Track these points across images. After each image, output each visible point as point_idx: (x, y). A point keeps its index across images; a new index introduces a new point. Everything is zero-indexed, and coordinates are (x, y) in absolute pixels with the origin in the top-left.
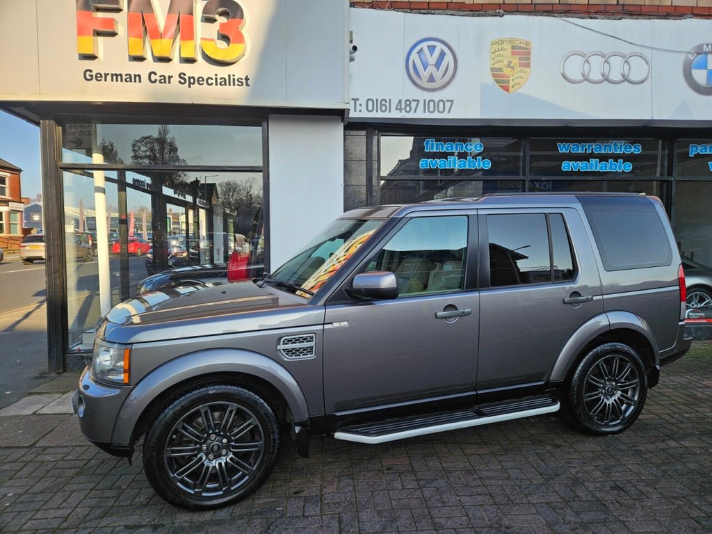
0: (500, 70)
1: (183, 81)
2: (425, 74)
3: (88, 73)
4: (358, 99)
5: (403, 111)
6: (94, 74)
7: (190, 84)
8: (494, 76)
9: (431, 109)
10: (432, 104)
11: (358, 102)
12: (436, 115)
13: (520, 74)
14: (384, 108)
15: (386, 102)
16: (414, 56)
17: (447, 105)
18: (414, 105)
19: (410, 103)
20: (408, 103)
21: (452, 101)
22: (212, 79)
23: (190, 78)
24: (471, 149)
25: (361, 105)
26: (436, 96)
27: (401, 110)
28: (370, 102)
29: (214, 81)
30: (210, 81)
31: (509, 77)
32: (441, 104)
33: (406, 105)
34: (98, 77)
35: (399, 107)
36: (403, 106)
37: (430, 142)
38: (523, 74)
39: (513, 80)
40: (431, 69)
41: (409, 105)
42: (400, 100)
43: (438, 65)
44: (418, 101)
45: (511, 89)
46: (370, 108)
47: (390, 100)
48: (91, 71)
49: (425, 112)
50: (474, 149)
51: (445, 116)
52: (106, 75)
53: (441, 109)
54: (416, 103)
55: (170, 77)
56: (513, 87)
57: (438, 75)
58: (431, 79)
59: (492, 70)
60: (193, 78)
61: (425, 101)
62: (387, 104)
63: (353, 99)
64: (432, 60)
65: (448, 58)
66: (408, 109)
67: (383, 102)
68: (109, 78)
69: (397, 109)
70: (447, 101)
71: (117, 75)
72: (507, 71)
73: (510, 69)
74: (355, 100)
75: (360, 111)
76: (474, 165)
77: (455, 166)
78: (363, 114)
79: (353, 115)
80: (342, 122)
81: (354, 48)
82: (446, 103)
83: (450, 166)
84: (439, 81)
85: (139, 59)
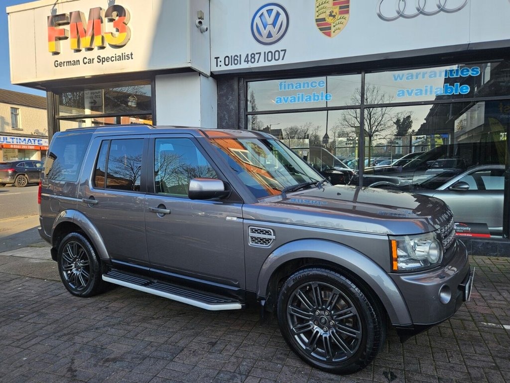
0: (324, 19)
1: (99, 61)
2: (265, 33)
3: (56, 63)
4: (219, 58)
5: (250, 62)
6: (58, 63)
7: (103, 62)
8: (318, 25)
9: (270, 59)
10: (270, 54)
11: (219, 60)
12: (274, 63)
13: (340, 20)
14: (236, 62)
15: (238, 57)
16: (257, 20)
17: (282, 53)
18: (257, 57)
19: (255, 56)
20: (253, 56)
21: (285, 50)
22: (113, 57)
23: (102, 58)
24: (315, 86)
25: (220, 61)
26: (273, 48)
27: (248, 62)
28: (227, 59)
29: (114, 59)
30: (113, 59)
31: (330, 24)
32: (277, 53)
33: (252, 58)
34: (61, 64)
35: (246, 60)
36: (249, 57)
37: (283, 84)
38: (342, 20)
39: (334, 26)
40: (270, 28)
41: (254, 58)
42: (248, 55)
43: (274, 24)
44: (260, 53)
45: (332, 34)
46: (227, 63)
47: (240, 55)
48: (57, 61)
49: (265, 61)
50: (318, 85)
51: (280, 62)
52: (64, 62)
53: (277, 58)
54: (259, 55)
55: (93, 59)
56: (334, 32)
57: (274, 31)
58: (270, 35)
59: (317, 20)
60: (104, 58)
61: (265, 53)
62: (239, 59)
63: (215, 58)
64: (270, 20)
65: (283, 16)
66: (253, 60)
67: (236, 58)
68: (65, 64)
69: (245, 61)
70: (282, 51)
71: (69, 62)
72: (329, 20)
73: (332, 18)
74: (217, 58)
75: (220, 66)
76: (318, 99)
77: (302, 101)
78: (223, 68)
79: (215, 69)
80: (200, 75)
81: (200, 22)
82: (281, 52)
83: (299, 101)
84: (275, 36)
85: (79, 51)
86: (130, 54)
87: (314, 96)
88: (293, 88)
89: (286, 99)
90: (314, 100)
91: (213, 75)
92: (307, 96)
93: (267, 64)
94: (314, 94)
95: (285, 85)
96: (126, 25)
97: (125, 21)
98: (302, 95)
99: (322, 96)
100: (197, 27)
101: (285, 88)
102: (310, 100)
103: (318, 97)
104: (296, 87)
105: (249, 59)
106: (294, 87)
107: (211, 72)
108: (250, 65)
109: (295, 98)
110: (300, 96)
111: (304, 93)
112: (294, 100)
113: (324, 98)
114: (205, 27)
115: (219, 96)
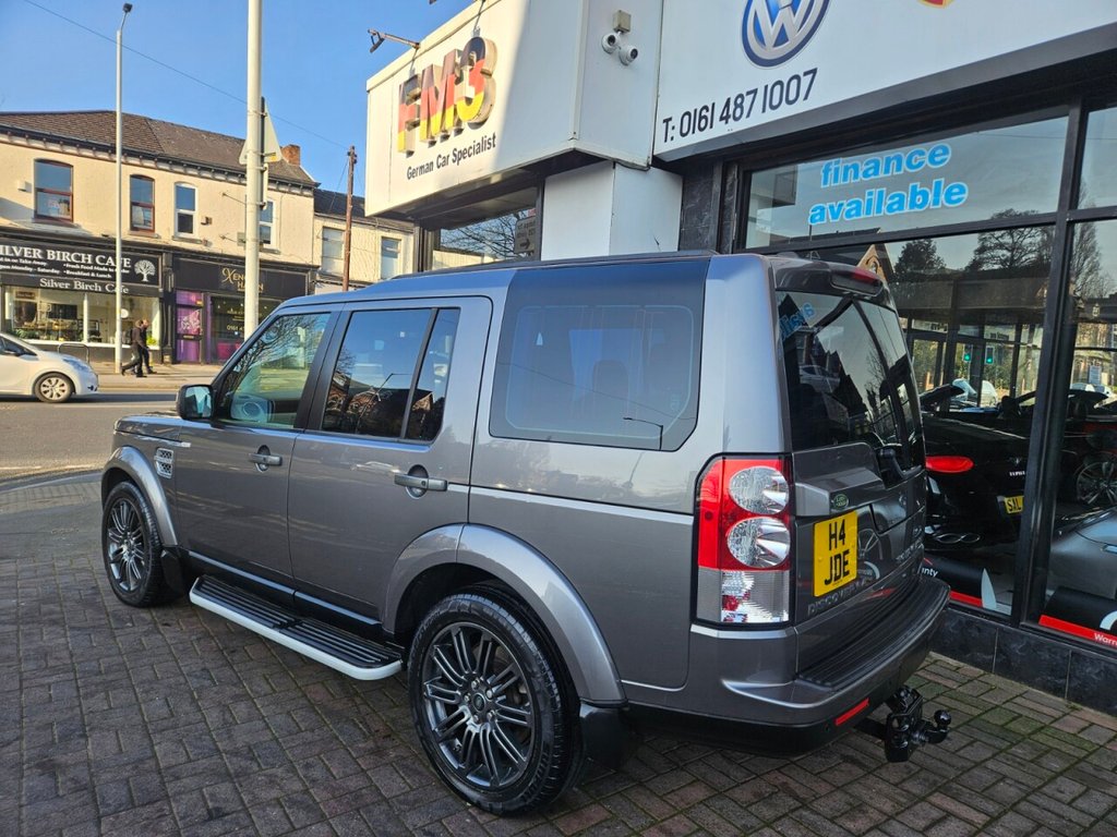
1: (455, 159)
2: (770, 32)
3: (409, 171)
4: (670, 119)
5: (731, 120)
6: (412, 171)
7: (459, 160)
9: (776, 102)
10: (777, 89)
11: (671, 124)
12: (785, 111)
14: (703, 123)
15: (708, 111)
17: (806, 81)
18: (748, 101)
19: (743, 100)
20: (739, 101)
21: (814, 72)
22: (472, 147)
23: (459, 153)
24: (922, 163)
25: (673, 128)
26: (783, 72)
27: (728, 118)
28: (686, 119)
30: (470, 151)
32: (794, 83)
33: (736, 106)
34: (414, 173)
35: (725, 114)
36: (732, 107)
37: (833, 167)
40: (784, 16)
41: (741, 106)
42: (729, 100)
44: (755, 92)
46: (685, 131)
47: (713, 105)
48: (411, 168)
49: (765, 110)
50: (927, 162)
51: (801, 107)
53: (793, 96)
54: (752, 96)
55: (448, 157)
57: (793, 23)
58: (782, 38)
60: (461, 151)
61: (766, 87)
62: (709, 115)
63: (664, 121)
66: (738, 114)
67: (704, 113)
68: (418, 171)
69: (721, 119)
70: (805, 74)
71: (422, 167)
74: (667, 121)
75: (672, 138)
76: (925, 201)
77: (879, 211)
78: (675, 144)
79: (662, 148)
80: (614, 167)
81: (611, 40)
82: (803, 78)
83: (868, 211)
84: (795, 37)
85: (433, 143)
86: (492, 137)
87: (914, 194)
88: (856, 176)
89: (836, 209)
90: (913, 205)
91: (657, 162)
92: (892, 198)
93: (771, 116)
94: (914, 187)
95: (837, 170)
96: (490, 75)
97: (485, 68)
98: (881, 193)
99: (937, 194)
100: (608, 52)
101: (836, 180)
102: (901, 207)
103: (925, 195)
104: (866, 174)
105: (731, 112)
106: (861, 173)
107: (653, 156)
108: (734, 127)
109: (858, 203)
110: (875, 197)
111: (885, 189)
112: (858, 209)
113: (942, 197)
114: (630, 49)
115: (686, 213)
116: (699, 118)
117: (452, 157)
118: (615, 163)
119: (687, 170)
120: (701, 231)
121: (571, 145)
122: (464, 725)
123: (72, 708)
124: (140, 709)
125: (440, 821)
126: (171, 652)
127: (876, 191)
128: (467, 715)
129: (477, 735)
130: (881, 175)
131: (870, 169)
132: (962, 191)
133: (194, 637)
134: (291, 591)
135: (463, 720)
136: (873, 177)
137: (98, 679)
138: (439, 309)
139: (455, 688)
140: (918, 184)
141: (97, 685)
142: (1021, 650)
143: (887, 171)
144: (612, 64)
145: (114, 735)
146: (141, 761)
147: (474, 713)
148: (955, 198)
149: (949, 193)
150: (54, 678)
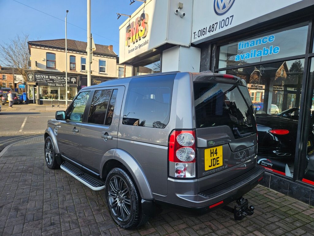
2: (221, 5)
4: (195, 32)
5: (211, 32)
6: (130, 51)
7: (140, 47)
9: (223, 25)
10: (223, 22)
11: (196, 34)
12: (225, 28)
17: (230, 19)
18: (215, 26)
20: (213, 26)
21: (233, 16)
24: (266, 41)
25: (196, 35)
26: (224, 17)
28: (199, 32)
30: (143, 45)
32: (227, 20)
36: (211, 28)
37: (242, 44)
42: (210, 26)
44: (217, 23)
46: (199, 36)
47: (206, 28)
49: (219, 29)
50: (268, 41)
51: (229, 27)
53: (227, 23)
57: (227, 2)
58: (224, 7)
60: (140, 45)
61: (220, 22)
62: (205, 30)
66: (213, 30)
67: (204, 30)
69: (208, 31)
70: (230, 17)
76: (267, 53)
77: (254, 56)
78: (197, 39)
79: (193, 41)
81: (177, 11)
83: (252, 56)
84: (228, 6)
85: (134, 43)
86: (147, 41)
87: (264, 51)
89: (243, 56)
90: (264, 54)
91: (192, 45)
92: (258, 52)
93: (222, 30)
94: (265, 49)
95: (243, 45)
96: (147, 23)
97: (145, 21)
98: (255, 51)
99: (271, 51)
100: (176, 15)
101: (242, 48)
102: (261, 55)
103: (267, 51)
105: (211, 30)
106: (249, 45)
107: (191, 43)
108: (212, 34)
109: (249, 54)
110: (253, 52)
111: (256, 49)
112: (249, 56)
113: (272, 51)
114: (183, 13)
115: (202, 59)
116: (203, 32)
117: (138, 47)
118: (179, 46)
119: (201, 46)
120: (206, 64)
121: (166, 42)
122: (117, 204)
123: (27, 195)
124: (43, 196)
125: (109, 230)
126: (56, 181)
127: (254, 50)
128: (118, 201)
129: (120, 206)
130: (255, 45)
131: (252, 44)
132: (278, 49)
133: (63, 177)
134: (81, 166)
135: (117, 202)
136: (253, 46)
137: (36, 188)
138: (114, 89)
139: (115, 194)
140: (266, 47)
141: (35, 189)
142: (296, 189)
143: (257, 44)
144: (178, 18)
145: (35, 202)
146: (39, 209)
147: (119, 201)
148: (276, 51)
149: (274, 50)
150: (26, 187)
